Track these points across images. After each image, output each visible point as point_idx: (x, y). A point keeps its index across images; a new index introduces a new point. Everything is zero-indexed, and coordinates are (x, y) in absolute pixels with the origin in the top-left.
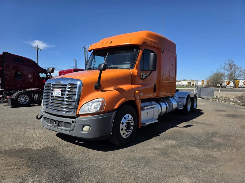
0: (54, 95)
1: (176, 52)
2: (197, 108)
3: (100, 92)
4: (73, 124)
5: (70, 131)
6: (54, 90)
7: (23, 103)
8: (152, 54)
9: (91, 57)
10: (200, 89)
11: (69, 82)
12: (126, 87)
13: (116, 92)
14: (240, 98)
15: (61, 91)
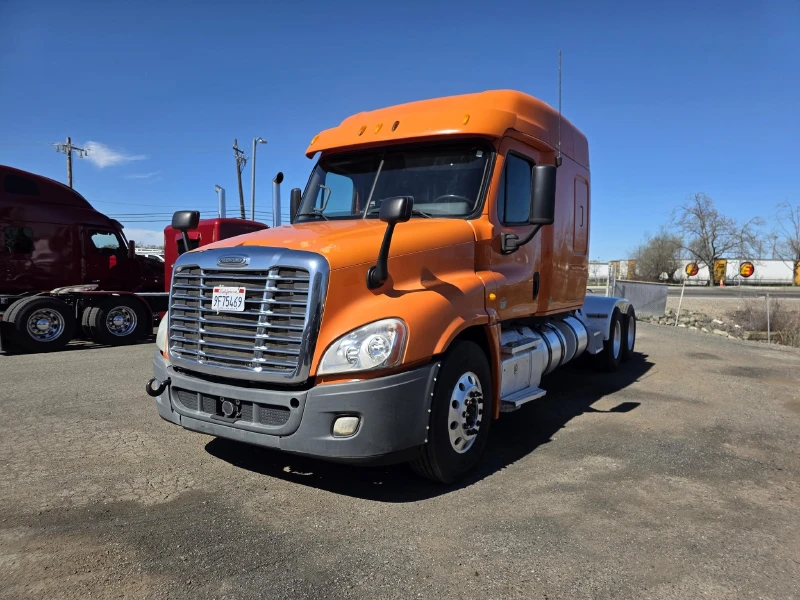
0: (215, 307)
1: (588, 165)
2: (635, 350)
3: (384, 299)
4: (294, 411)
5: (281, 436)
6: (217, 291)
7: (43, 337)
8: (540, 168)
9: (316, 176)
10: (624, 287)
11: (276, 260)
12: (462, 280)
13: (435, 297)
14: (742, 316)
15: (243, 295)
